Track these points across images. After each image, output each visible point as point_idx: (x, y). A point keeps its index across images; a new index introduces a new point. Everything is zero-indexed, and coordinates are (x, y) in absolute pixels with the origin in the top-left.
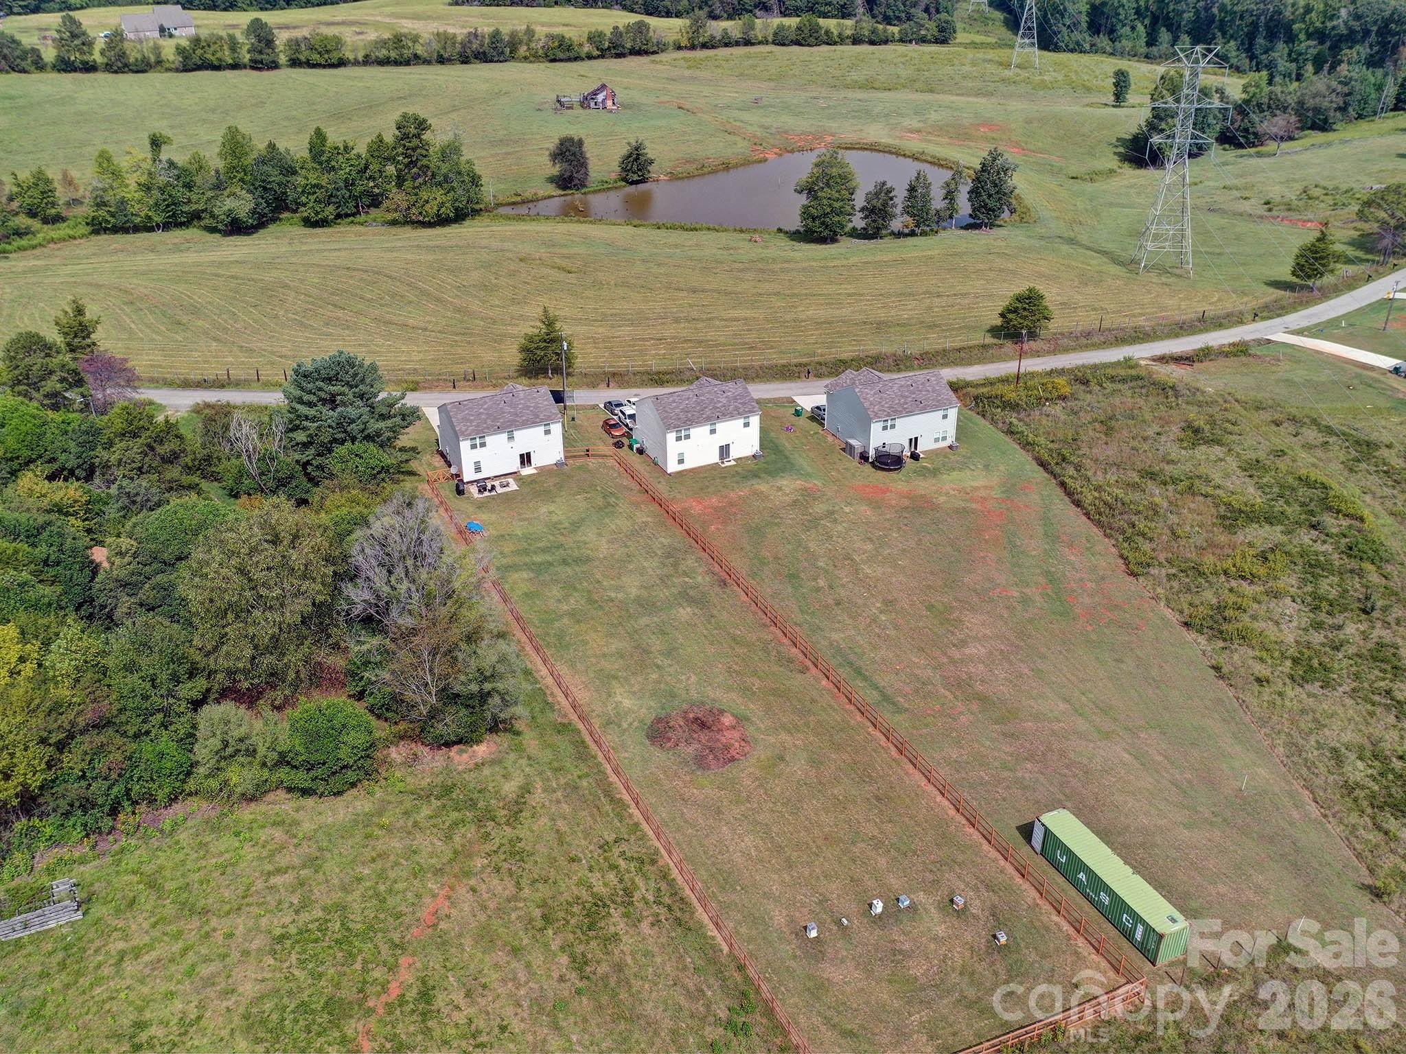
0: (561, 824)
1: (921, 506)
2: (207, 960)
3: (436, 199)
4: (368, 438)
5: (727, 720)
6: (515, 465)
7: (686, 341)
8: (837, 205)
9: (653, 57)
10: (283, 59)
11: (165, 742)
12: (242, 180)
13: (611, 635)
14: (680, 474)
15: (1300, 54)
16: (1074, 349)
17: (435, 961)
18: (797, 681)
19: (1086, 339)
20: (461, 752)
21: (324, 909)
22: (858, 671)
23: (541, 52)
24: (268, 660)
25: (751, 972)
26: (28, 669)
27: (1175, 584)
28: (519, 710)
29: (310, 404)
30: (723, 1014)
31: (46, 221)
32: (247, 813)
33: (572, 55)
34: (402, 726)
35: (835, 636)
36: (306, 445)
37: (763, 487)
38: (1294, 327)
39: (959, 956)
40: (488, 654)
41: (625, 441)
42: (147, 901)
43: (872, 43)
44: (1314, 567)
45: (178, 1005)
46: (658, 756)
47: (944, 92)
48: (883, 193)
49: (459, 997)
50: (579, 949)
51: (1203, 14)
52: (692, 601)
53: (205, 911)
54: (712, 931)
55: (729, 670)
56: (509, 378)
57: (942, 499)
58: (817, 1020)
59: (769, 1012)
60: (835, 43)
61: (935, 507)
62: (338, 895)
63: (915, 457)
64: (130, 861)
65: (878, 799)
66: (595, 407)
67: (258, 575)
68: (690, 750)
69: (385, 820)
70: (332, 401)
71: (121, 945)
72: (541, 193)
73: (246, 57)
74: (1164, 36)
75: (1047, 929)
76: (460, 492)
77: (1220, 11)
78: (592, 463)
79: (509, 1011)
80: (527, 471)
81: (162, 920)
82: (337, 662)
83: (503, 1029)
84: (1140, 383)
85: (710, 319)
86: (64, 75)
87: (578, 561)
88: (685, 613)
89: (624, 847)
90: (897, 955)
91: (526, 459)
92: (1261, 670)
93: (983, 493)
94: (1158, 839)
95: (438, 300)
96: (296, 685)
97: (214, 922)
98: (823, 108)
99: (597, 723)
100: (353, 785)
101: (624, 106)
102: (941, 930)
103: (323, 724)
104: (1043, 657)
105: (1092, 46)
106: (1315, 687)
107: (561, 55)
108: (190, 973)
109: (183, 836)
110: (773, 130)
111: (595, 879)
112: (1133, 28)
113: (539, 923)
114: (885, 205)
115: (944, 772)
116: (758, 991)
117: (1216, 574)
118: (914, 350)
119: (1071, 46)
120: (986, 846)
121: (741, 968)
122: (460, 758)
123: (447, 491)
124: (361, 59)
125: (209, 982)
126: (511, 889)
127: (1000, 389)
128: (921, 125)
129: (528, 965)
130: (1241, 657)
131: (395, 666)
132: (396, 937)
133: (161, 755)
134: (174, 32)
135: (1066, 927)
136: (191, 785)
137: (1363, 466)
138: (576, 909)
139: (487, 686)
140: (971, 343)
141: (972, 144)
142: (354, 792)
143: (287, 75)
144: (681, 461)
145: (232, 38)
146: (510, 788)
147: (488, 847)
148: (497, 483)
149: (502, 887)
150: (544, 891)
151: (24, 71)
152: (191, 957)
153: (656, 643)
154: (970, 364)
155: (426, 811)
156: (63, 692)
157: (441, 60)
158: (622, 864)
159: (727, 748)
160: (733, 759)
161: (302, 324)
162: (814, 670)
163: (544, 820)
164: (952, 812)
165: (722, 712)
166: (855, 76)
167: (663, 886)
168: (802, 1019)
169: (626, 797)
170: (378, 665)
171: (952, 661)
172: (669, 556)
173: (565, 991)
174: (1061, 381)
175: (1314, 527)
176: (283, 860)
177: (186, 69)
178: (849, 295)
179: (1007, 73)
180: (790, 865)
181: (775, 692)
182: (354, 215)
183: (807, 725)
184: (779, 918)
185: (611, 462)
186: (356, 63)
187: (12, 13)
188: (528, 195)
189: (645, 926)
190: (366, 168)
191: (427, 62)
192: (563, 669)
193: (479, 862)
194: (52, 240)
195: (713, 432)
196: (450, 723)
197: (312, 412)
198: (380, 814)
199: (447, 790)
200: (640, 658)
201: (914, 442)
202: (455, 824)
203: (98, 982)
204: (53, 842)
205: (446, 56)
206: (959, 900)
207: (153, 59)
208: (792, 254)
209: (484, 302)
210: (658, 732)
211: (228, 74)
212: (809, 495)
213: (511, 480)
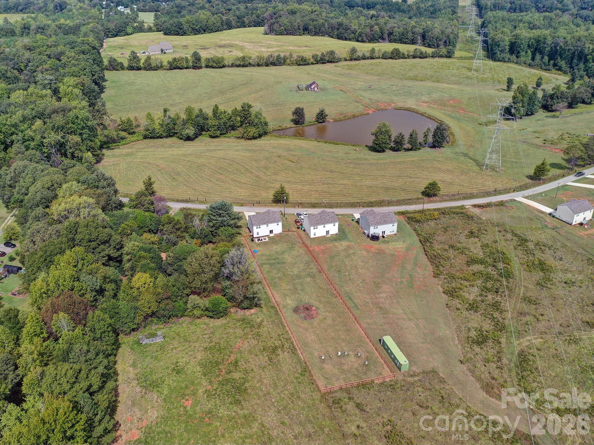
0: (270, 330)
1: (381, 252)
2: (190, 351)
3: (253, 131)
4: (229, 226)
5: (314, 308)
6: (268, 233)
7: (325, 192)
8: (384, 141)
9: (336, 64)
10: (203, 65)
11: (181, 303)
12: (191, 123)
13: (288, 284)
14: (314, 238)
15: (589, 68)
16: (448, 200)
17: (239, 355)
18: (334, 300)
19: (453, 197)
20: (247, 311)
21: (215, 343)
22: (350, 299)
23: (295, 62)
24: (204, 286)
25: (308, 364)
26: (152, 284)
27: (446, 281)
28: (262, 302)
29: (214, 216)
30: (300, 372)
31: (129, 134)
32: (198, 321)
33: (306, 63)
34: (234, 304)
35: (347, 289)
36: (212, 227)
37: (337, 244)
38: (526, 195)
39: (356, 365)
40: (256, 288)
41: (300, 227)
42: (177, 338)
43: (421, 58)
44: (488, 278)
45: (185, 359)
46: (295, 316)
47: (443, 82)
48: (401, 136)
49: (243, 363)
50: (271, 356)
51: (554, 49)
52: (311, 276)
53: (190, 341)
54: (301, 355)
55: (317, 296)
56: (270, 203)
57: (387, 251)
58: (320, 375)
59: (310, 372)
60: (406, 58)
61: (385, 253)
62: (218, 341)
63: (383, 237)
64: (173, 329)
65: (347, 330)
66: (294, 214)
67: (202, 266)
68: (303, 315)
69: (229, 325)
70: (220, 215)
71: (172, 346)
72: (288, 126)
73: (191, 64)
74: (538, 57)
75: (378, 362)
76: (252, 241)
77: (560, 48)
78: (290, 233)
79: (254, 367)
80: (271, 235)
81: (180, 342)
82: (219, 286)
83: (252, 370)
84: (463, 215)
85: (334, 184)
86: (130, 71)
87: (282, 263)
88: (308, 279)
89: (283, 336)
90: (341, 364)
91: (271, 232)
92: (459, 306)
93: (400, 250)
94: (413, 345)
95: (251, 172)
96: (209, 292)
97: (191, 344)
98: (394, 91)
99: (281, 306)
100: (222, 317)
101: (322, 90)
102: (353, 360)
103: (216, 302)
104: (401, 298)
105: (509, 59)
106: (472, 312)
107: (302, 63)
108: (187, 353)
109: (184, 325)
110: (373, 101)
111: (276, 342)
112: (526, 52)
113: (262, 350)
114: (401, 141)
115: (364, 326)
116: (308, 368)
117: (458, 278)
118: (395, 199)
119: (500, 59)
120: (370, 343)
121: (306, 363)
122: (247, 312)
123: (249, 240)
124: (230, 65)
125: (191, 355)
126: (257, 343)
127: (417, 215)
128: (428, 99)
129: (259, 358)
130: (456, 302)
131: (233, 289)
132: (231, 350)
133: (180, 306)
134: (166, 51)
135: (383, 362)
136: (186, 314)
137: (520, 247)
138: (271, 348)
139: (255, 296)
140: (414, 197)
141: (446, 108)
142: (222, 318)
143: (204, 70)
144: (315, 235)
145: (187, 58)
146: (258, 320)
147: (252, 333)
148: (263, 238)
149: (255, 342)
150: (264, 344)
151: (118, 70)
152: (187, 350)
153: (299, 287)
154: (412, 205)
155: (239, 324)
156: (159, 290)
157: (258, 65)
158: (283, 339)
159: (312, 315)
160: (313, 318)
161: (210, 180)
162: (339, 297)
163: (266, 328)
164: (364, 335)
165: (313, 306)
166: (410, 74)
167: (291, 345)
168: (317, 375)
169: (286, 325)
170: (229, 288)
171: (376, 298)
172: (307, 263)
173: (266, 364)
174: (436, 213)
175: (494, 266)
176: (206, 332)
177: (171, 69)
178: (381, 176)
179: (470, 74)
180: (321, 343)
181: (328, 302)
182: (225, 134)
183: (334, 311)
184: (316, 354)
185: (295, 233)
186: (229, 66)
187: (108, 37)
188: (284, 127)
189: (286, 353)
190: (231, 118)
191: (254, 66)
192: (274, 292)
193: (250, 336)
194: (133, 142)
195: (324, 227)
196: (246, 304)
197: (214, 218)
198: (228, 323)
199: (244, 320)
200: (295, 290)
201: (384, 232)
202: (245, 327)
203: (168, 353)
204: (156, 324)
205: (260, 64)
206: (359, 354)
207: (160, 65)
208: (368, 157)
209: (265, 173)
210: (296, 310)
211: (185, 71)
212: (349, 247)
213: (267, 238)
